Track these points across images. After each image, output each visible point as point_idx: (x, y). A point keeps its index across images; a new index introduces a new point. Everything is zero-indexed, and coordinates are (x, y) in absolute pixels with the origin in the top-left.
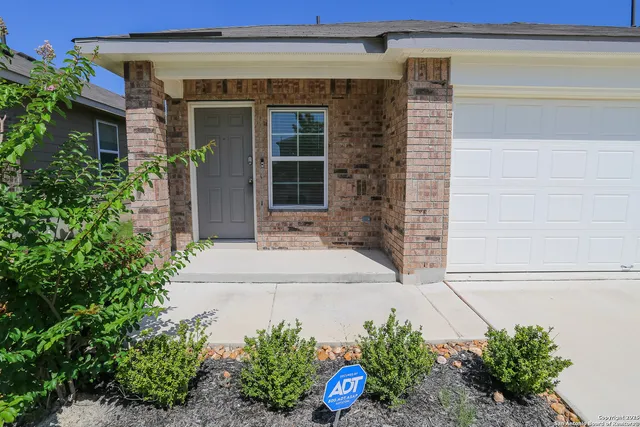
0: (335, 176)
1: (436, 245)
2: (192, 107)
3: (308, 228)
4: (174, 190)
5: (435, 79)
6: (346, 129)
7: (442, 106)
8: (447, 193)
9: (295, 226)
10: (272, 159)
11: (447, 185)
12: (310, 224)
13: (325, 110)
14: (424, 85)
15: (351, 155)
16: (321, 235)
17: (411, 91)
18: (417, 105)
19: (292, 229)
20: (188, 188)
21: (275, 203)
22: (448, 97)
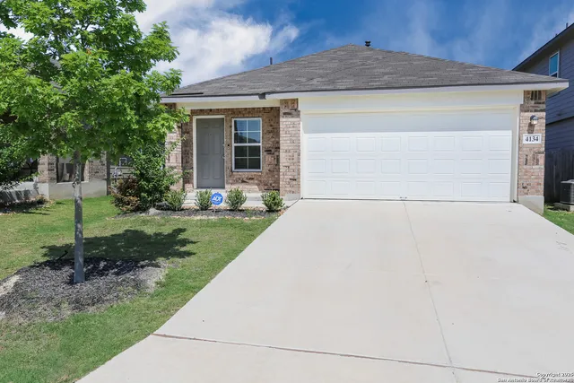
0: (265, 153)
1: (294, 182)
2: (195, 118)
3: (251, 181)
4: (184, 161)
5: (292, 108)
6: (270, 128)
7: (298, 119)
8: (299, 159)
9: (245, 180)
10: (234, 145)
11: (299, 155)
12: (253, 179)
13: (260, 119)
14: (287, 111)
15: (273, 142)
16: (258, 185)
17: (281, 114)
18: (284, 120)
19: (243, 182)
20: (192, 160)
21: (236, 168)
22: (298, 116)
